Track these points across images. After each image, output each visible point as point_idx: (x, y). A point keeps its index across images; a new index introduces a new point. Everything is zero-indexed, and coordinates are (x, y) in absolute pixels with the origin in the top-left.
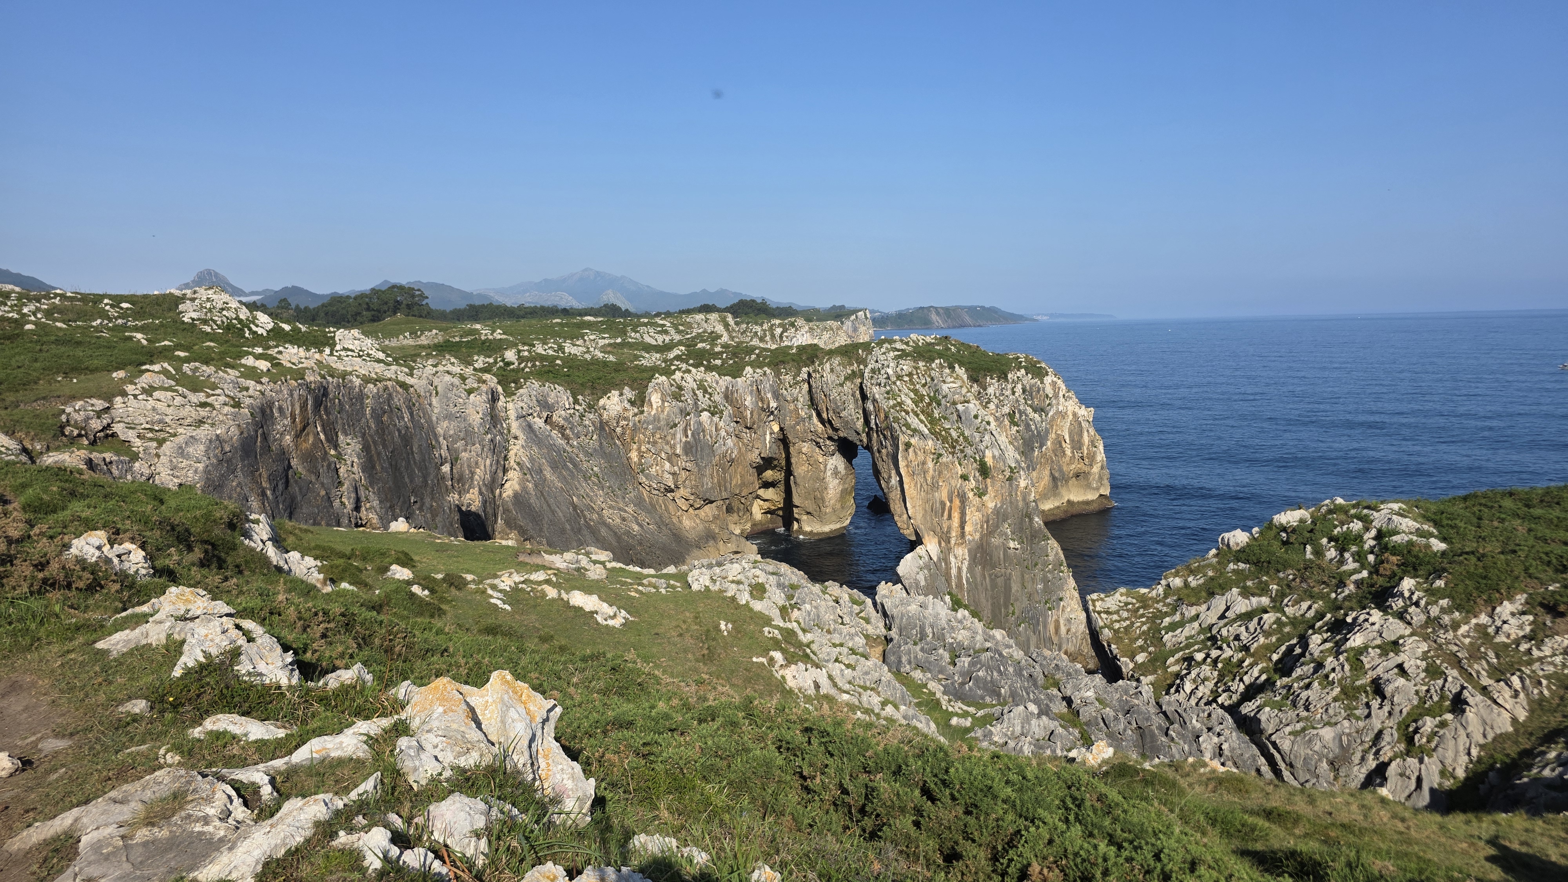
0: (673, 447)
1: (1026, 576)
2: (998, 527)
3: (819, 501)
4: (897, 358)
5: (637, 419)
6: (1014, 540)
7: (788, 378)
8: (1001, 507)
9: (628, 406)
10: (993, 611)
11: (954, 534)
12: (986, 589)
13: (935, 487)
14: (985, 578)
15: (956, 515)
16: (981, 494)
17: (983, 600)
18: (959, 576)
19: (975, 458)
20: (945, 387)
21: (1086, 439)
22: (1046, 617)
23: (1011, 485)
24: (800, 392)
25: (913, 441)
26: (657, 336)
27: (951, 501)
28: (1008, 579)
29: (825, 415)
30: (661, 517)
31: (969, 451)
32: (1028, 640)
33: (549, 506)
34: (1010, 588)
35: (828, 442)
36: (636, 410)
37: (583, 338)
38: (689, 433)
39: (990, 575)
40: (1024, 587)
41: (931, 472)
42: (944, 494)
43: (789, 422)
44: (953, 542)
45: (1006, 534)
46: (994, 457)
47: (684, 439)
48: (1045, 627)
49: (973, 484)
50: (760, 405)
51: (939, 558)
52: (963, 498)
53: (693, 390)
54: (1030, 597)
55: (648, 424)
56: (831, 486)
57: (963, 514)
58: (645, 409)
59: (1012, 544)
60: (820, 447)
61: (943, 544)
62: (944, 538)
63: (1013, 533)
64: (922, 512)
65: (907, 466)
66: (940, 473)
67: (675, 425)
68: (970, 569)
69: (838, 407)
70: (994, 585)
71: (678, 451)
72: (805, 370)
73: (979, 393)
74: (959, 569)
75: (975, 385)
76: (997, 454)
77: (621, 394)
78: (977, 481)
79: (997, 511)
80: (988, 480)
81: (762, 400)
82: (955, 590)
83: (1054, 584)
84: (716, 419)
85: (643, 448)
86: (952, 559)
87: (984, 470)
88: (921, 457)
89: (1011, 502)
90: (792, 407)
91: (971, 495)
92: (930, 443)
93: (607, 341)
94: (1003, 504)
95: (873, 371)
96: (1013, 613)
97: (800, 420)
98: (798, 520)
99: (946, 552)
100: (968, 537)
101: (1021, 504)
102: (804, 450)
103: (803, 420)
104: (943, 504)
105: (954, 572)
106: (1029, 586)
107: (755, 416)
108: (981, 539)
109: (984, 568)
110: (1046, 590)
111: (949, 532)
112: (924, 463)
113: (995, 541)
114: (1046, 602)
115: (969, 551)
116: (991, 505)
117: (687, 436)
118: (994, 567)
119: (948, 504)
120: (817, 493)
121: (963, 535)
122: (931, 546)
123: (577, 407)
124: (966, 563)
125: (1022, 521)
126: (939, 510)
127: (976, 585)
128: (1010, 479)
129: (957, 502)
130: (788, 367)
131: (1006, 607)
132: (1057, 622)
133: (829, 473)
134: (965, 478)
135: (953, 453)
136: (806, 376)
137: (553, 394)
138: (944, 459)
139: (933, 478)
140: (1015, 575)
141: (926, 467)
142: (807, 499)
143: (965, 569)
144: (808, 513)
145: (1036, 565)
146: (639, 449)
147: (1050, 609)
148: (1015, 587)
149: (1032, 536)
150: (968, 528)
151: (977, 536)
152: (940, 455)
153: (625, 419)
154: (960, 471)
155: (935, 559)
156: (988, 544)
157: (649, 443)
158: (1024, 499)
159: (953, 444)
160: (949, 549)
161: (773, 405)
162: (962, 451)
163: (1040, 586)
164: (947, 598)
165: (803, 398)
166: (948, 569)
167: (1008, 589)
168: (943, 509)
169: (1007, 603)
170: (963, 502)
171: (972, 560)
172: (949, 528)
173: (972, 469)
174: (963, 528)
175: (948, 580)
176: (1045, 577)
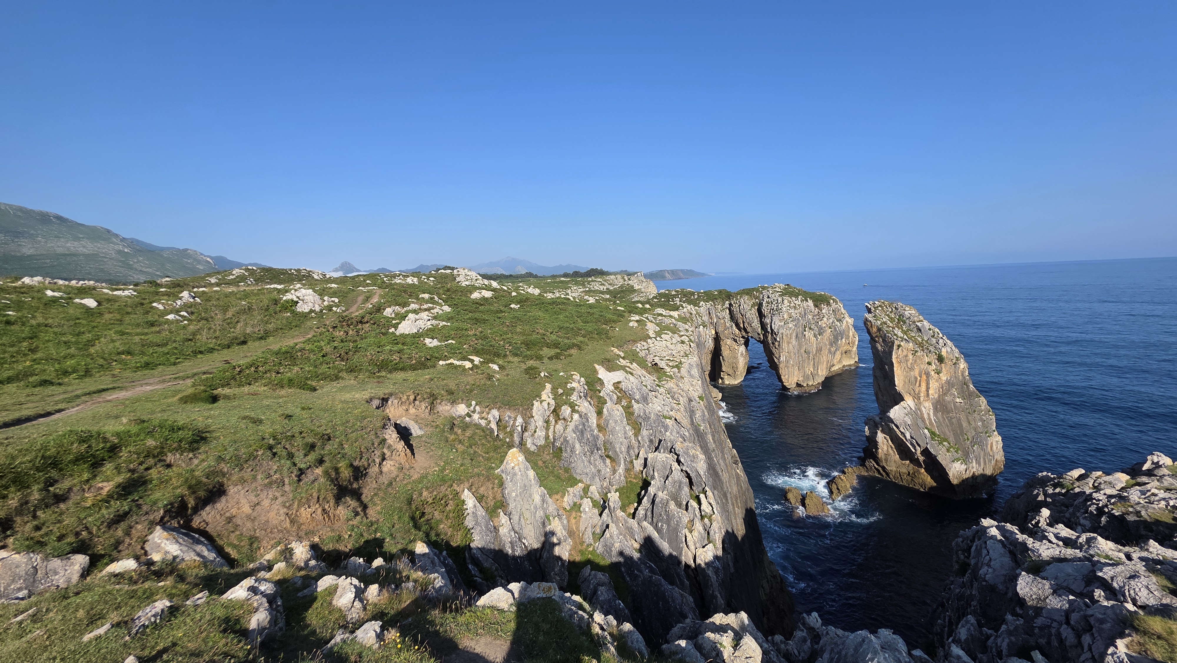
1: (970, 418)
2: (949, 390)
3: (735, 368)
6: (959, 398)
7: (720, 307)
8: (950, 379)
10: (955, 438)
11: (922, 395)
12: (948, 426)
13: (912, 369)
14: (944, 419)
15: (924, 385)
16: (938, 372)
17: (947, 432)
18: (930, 419)
19: (936, 353)
21: (851, 334)
22: (987, 441)
23: (955, 367)
24: (726, 314)
25: (902, 344)
27: (921, 377)
28: (959, 420)
29: (742, 326)
31: (931, 348)
32: (979, 454)
34: (962, 426)
35: (741, 339)
39: (947, 418)
40: (970, 424)
41: (911, 361)
42: (916, 373)
43: (720, 329)
44: (922, 399)
45: (954, 394)
46: (947, 352)
48: (987, 447)
49: (934, 367)
50: (711, 321)
52: (928, 374)
54: (975, 429)
56: (740, 361)
57: (928, 384)
59: (958, 400)
60: (736, 342)
61: (916, 400)
62: (916, 397)
63: (958, 394)
64: (903, 383)
65: (897, 358)
66: (915, 361)
68: (935, 414)
69: (750, 321)
70: (952, 424)
72: (727, 302)
74: (929, 414)
76: (949, 350)
78: (936, 365)
79: (948, 382)
80: (943, 365)
82: (929, 427)
83: (988, 423)
86: (923, 409)
87: (941, 359)
88: (905, 353)
89: (955, 377)
90: (722, 321)
92: (911, 344)
94: (951, 378)
96: (968, 439)
97: (726, 328)
98: (722, 379)
99: (918, 404)
100: (931, 396)
101: (961, 378)
104: (916, 378)
105: (926, 416)
106: (973, 423)
108: (939, 397)
109: (943, 413)
110: (984, 426)
111: (919, 393)
112: (906, 356)
113: (948, 398)
114: (986, 433)
115: (932, 404)
116: (944, 378)
118: (948, 413)
119: (919, 378)
120: (734, 365)
121: (928, 395)
122: (909, 402)
124: (932, 411)
125: (962, 388)
126: (913, 382)
127: (940, 423)
128: (955, 364)
129: (924, 377)
130: (718, 301)
131: (963, 436)
132: (992, 443)
133: (739, 354)
134: (929, 363)
135: (923, 350)
136: (728, 306)
138: (918, 354)
139: (911, 364)
140: (963, 416)
141: (908, 358)
142: (728, 368)
143: (932, 415)
144: (728, 375)
145: (975, 411)
147: (989, 436)
148: (965, 424)
149: (969, 395)
150: (930, 392)
151: (936, 396)
152: (917, 351)
154: (927, 360)
155: (914, 409)
156: (944, 400)
158: (962, 375)
159: (921, 345)
160: (920, 403)
161: (715, 321)
162: (928, 349)
163: (980, 424)
164: (926, 431)
165: (728, 317)
166: (922, 414)
167: (960, 426)
168: (916, 381)
169: (962, 433)
170: (927, 377)
171: (936, 409)
172: (919, 391)
173: (933, 358)
174: (928, 391)
175: (923, 421)
176: (981, 418)
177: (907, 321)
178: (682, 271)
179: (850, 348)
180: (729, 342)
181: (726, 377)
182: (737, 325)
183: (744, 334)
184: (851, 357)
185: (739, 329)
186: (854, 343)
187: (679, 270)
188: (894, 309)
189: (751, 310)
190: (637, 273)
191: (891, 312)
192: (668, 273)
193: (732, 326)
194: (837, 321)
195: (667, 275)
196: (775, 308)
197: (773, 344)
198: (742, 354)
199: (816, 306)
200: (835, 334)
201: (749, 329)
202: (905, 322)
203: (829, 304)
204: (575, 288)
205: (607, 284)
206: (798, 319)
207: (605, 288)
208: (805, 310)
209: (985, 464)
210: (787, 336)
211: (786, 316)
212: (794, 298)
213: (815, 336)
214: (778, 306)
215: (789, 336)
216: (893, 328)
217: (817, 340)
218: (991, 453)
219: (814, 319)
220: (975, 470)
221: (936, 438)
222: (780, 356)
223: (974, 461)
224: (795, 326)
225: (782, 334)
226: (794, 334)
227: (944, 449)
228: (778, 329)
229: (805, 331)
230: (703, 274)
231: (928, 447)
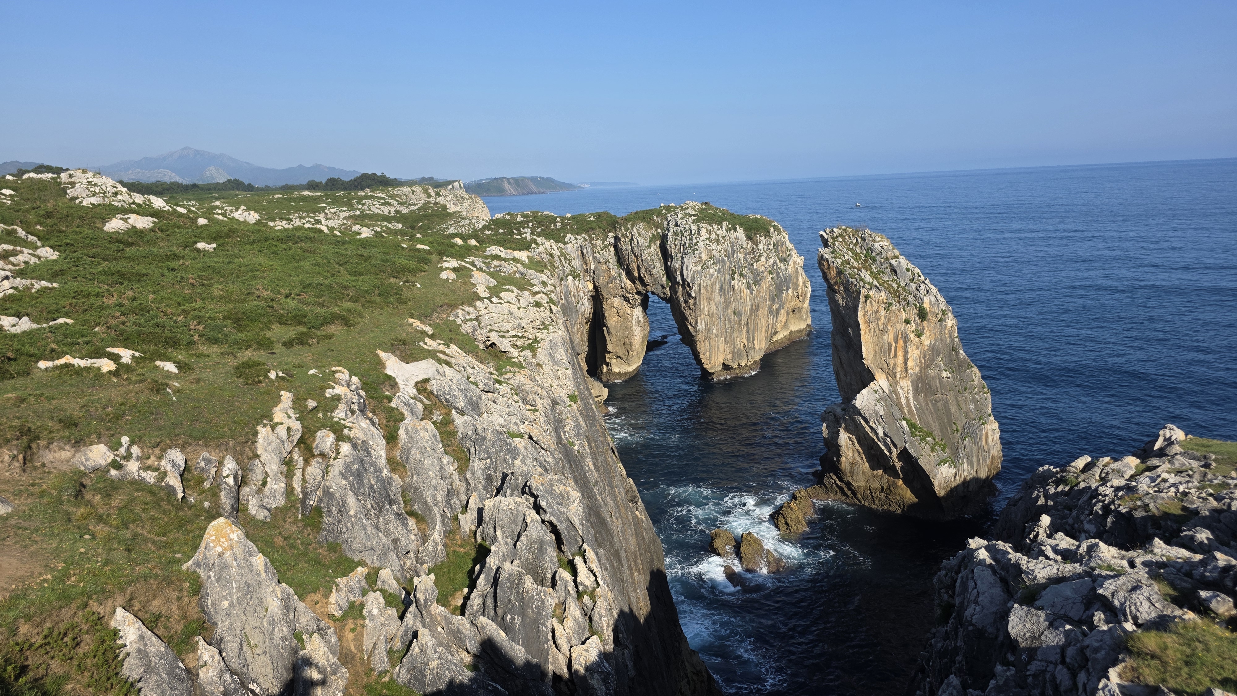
1: (960, 399)
2: (933, 360)
3: (627, 346)
6: (946, 370)
7: (599, 242)
8: (935, 344)
10: (941, 430)
11: (898, 369)
12: (932, 413)
13: (884, 331)
14: (928, 404)
15: (900, 354)
16: (919, 334)
17: (931, 422)
18: (909, 404)
19: (916, 305)
20: (877, 245)
21: (800, 281)
22: (981, 430)
23: (941, 326)
24: (609, 255)
25: (871, 293)
26: (382, 207)
27: (896, 342)
28: (946, 403)
29: (636, 274)
31: (911, 299)
32: (972, 451)
34: (950, 410)
35: (636, 296)
39: (931, 401)
40: (959, 408)
41: (883, 319)
42: (890, 337)
43: (602, 281)
44: (898, 376)
45: (940, 366)
46: (931, 303)
48: (981, 439)
49: (913, 326)
50: (585, 267)
51: (890, 391)
52: (906, 338)
53: (558, 258)
54: (966, 415)
56: (636, 333)
57: (906, 352)
59: (945, 374)
60: (628, 301)
61: (890, 378)
62: (891, 374)
63: (945, 365)
64: (873, 353)
65: (864, 315)
66: (889, 319)
68: (915, 398)
70: (937, 409)
72: (611, 234)
74: (907, 398)
76: (932, 300)
78: (917, 324)
79: (932, 348)
80: (925, 323)
81: (586, 263)
82: (908, 416)
83: (982, 404)
84: (577, 282)
86: (900, 391)
87: (922, 315)
88: (875, 308)
89: (941, 340)
90: (604, 267)
91: (912, 336)
92: (883, 294)
94: (936, 341)
96: (957, 430)
97: (611, 279)
98: (607, 364)
99: (894, 385)
100: (910, 371)
101: (948, 340)
102: (615, 304)
103: (614, 278)
104: (890, 345)
105: (903, 401)
106: (963, 406)
108: (920, 371)
109: (925, 395)
110: (977, 409)
111: (894, 368)
112: (877, 312)
113: (932, 372)
114: (980, 419)
115: (912, 382)
116: (927, 343)
118: (933, 394)
119: (894, 345)
120: (626, 340)
121: (906, 369)
122: (881, 381)
124: (911, 393)
125: (950, 355)
126: (886, 351)
127: (923, 410)
128: (941, 320)
129: (901, 343)
130: (597, 233)
131: (951, 426)
132: (987, 433)
133: (634, 322)
134: (907, 322)
135: (899, 302)
136: (612, 240)
138: (893, 308)
139: (884, 324)
140: (951, 398)
141: (879, 315)
142: (617, 345)
143: (911, 398)
144: (617, 357)
145: (966, 389)
147: (983, 424)
148: (953, 409)
149: (959, 366)
150: (910, 364)
151: (917, 370)
152: (891, 304)
154: (904, 316)
155: (887, 392)
156: (927, 375)
158: (950, 336)
159: (896, 294)
160: (896, 382)
161: (593, 267)
162: (905, 300)
163: (972, 406)
164: (904, 423)
165: (613, 259)
166: (899, 398)
167: (948, 411)
168: (890, 350)
169: (951, 423)
170: (905, 343)
171: (916, 390)
172: (895, 365)
173: (912, 313)
174: (906, 364)
175: (901, 408)
176: (974, 398)
177: (878, 258)
178: (534, 179)
179: (800, 305)
180: (617, 302)
181: (614, 361)
182: (629, 274)
183: (640, 287)
184: (801, 318)
185: (632, 279)
186: (804, 295)
187: (528, 178)
188: (859, 240)
189: (649, 247)
190: (451, 182)
191: (855, 245)
192: (509, 183)
193: (620, 276)
194: (781, 261)
195: (507, 186)
196: (687, 242)
197: (686, 302)
198: (638, 322)
199: (749, 238)
200: (777, 282)
201: (647, 280)
202: (874, 260)
203: (768, 235)
204: (333, 211)
205: (395, 204)
206: (723, 260)
207: (393, 210)
208: (733, 246)
209: (979, 464)
210: (706, 288)
211: (704, 256)
212: (715, 226)
213: (749, 287)
214: (691, 239)
215: (709, 288)
216: (859, 270)
217: (751, 293)
218: (986, 448)
219: (747, 260)
220: (966, 473)
221: (917, 433)
222: (697, 323)
223: (965, 461)
224: (719, 271)
225: (699, 285)
226: (718, 285)
227: (927, 448)
228: (693, 279)
229: (733, 279)
230: (569, 186)
231: (907, 446)
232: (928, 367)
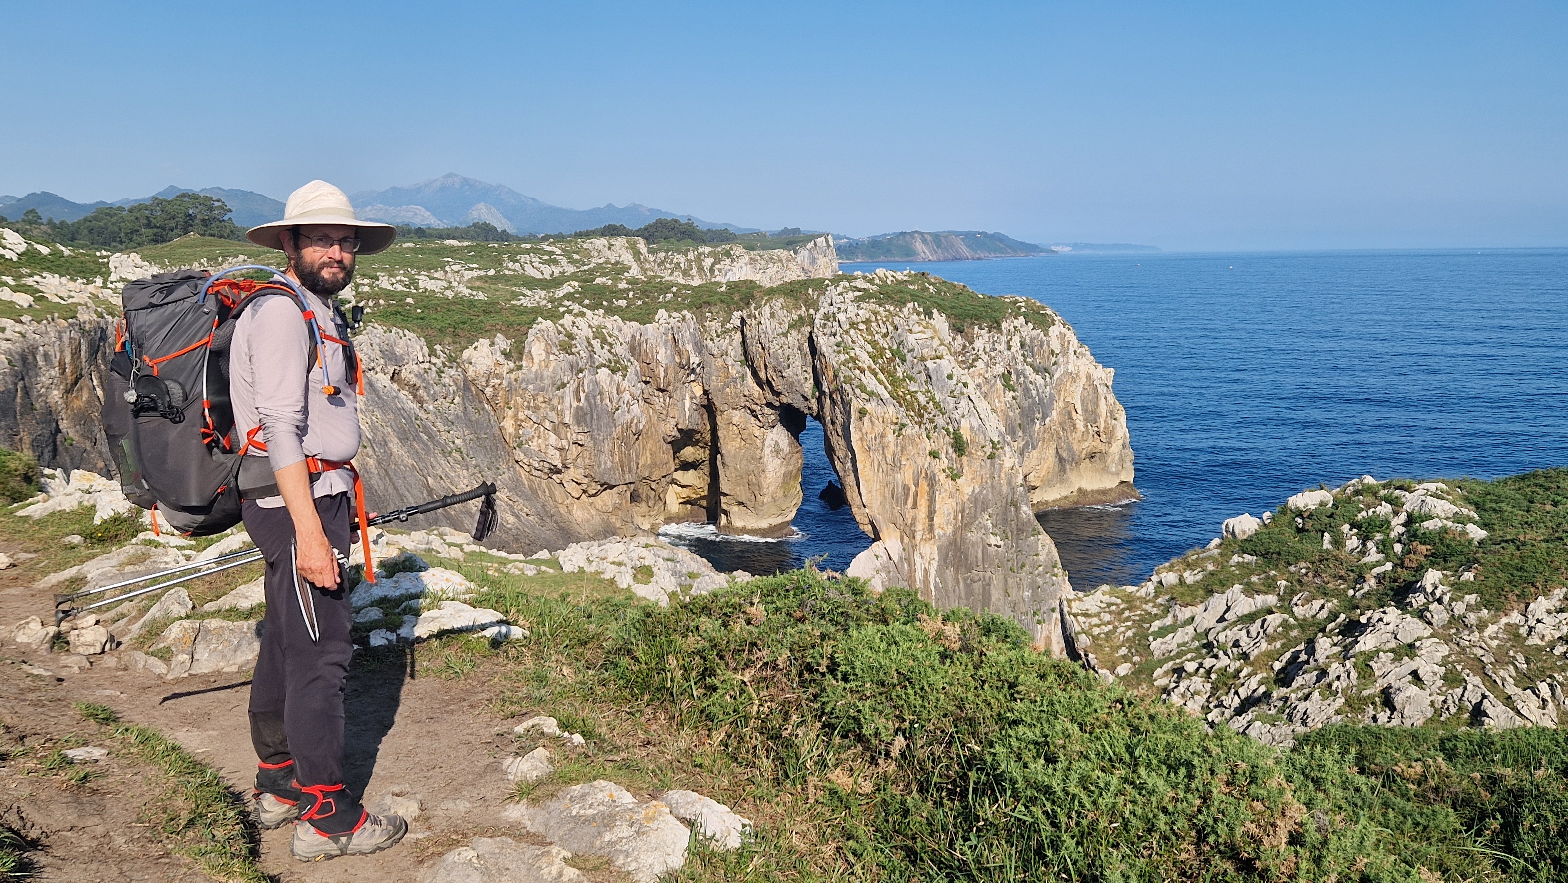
0: (560, 414)
1: (1010, 581)
2: (975, 518)
3: (755, 489)
4: (857, 300)
5: (513, 376)
6: (995, 535)
7: (715, 325)
8: (980, 492)
9: (501, 359)
11: (919, 527)
12: (959, 597)
13: (896, 466)
14: (958, 583)
15: (923, 503)
16: (954, 476)
18: (926, 579)
19: (947, 430)
20: (911, 339)
21: (1103, 409)
23: (992, 465)
24: (730, 344)
25: (868, 407)
26: (542, 267)
27: (917, 485)
28: (987, 585)
29: (762, 375)
30: (544, 506)
31: (940, 421)
33: (396, 489)
34: (990, 596)
35: (767, 410)
36: (512, 365)
37: (443, 268)
38: (582, 396)
39: (965, 580)
40: (1007, 594)
41: (892, 447)
42: (908, 476)
43: (715, 384)
44: (918, 536)
45: (985, 527)
46: (972, 428)
47: (575, 404)
49: (944, 463)
50: (677, 359)
51: (901, 558)
52: (932, 481)
53: (588, 339)
54: (1014, 607)
55: (528, 383)
56: (770, 468)
57: (932, 501)
58: (524, 363)
59: (993, 540)
60: (756, 417)
61: (906, 540)
62: (908, 532)
63: (995, 526)
64: (880, 499)
65: (861, 439)
66: (903, 449)
67: (564, 385)
68: (940, 572)
69: (779, 364)
70: (970, 593)
71: (567, 420)
72: (737, 314)
73: (964, 346)
74: (927, 571)
75: (959, 337)
76: (975, 425)
77: (492, 344)
78: (950, 459)
79: (975, 499)
80: (964, 458)
81: (680, 354)
83: (1044, 591)
84: (618, 377)
85: (521, 416)
86: (917, 559)
87: (959, 446)
88: (879, 428)
89: (993, 487)
90: (719, 362)
91: (942, 477)
92: (891, 409)
93: (475, 274)
94: (982, 488)
95: (826, 317)
97: (730, 381)
98: (726, 513)
99: (909, 550)
100: (938, 531)
101: (1005, 489)
102: (735, 420)
103: (735, 380)
104: (906, 488)
105: (919, 575)
106: (1013, 592)
107: (671, 376)
108: (954, 533)
109: (957, 570)
110: (1035, 599)
111: (913, 524)
112: (882, 436)
113: (973, 536)
114: (1035, 614)
115: (939, 548)
116: (967, 490)
117: (579, 400)
118: (969, 569)
119: (913, 488)
120: (752, 477)
121: (931, 528)
122: (891, 543)
123: (434, 360)
124: (935, 564)
125: (1006, 511)
126: (901, 496)
127: (947, 591)
128: (991, 457)
129: (924, 486)
130: (714, 310)
132: (1048, 638)
133: (767, 451)
134: (934, 455)
135: (920, 424)
136: (738, 323)
137: (401, 343)
138: (907, 431)
139: (894, 454)
140: (997, 580)
141: (885, 440)
142: (738, 485)
143: (933, 572)
144: (741, 503)
145: (1023, 566)
146: (515, 417)
147: (1039, 622)
148: (996, 595)
149: (1018, 530)
150: (936, 520)
151: (950, 530)
152: (904, 426)
153: (497, 376)
154: (928, 446)
155: (896, 558)
156: (963, 539)
157: (528, 408)
158: (1009, 483)
160: (914, 547)
162: (931, 421)
163: (1027, 594)
166: (912, 571)
168: (907, 495)
170: (932, 486)
171: (944, 561)
172: (914, 519)
173: (943, 444)
174: (931, 519)
175: (911, 584)
176: (1034, 581)
177: (909, 357)
180: (738, 416)
181: (735, 509)
182: (755, 374)
183: (770, 396)
185: (759, 383)
187: (958, 234)
189: (785, 335)
190: (813, 237)
192: (924, 241)
193: (743, 377)
195: (919, 246)
198: (777, 451)
200: (1025, 404)
201: (778, 385)
202: (903, 361)
203: (995, 326)
230: (1031, 248)
232: (966, 526)
